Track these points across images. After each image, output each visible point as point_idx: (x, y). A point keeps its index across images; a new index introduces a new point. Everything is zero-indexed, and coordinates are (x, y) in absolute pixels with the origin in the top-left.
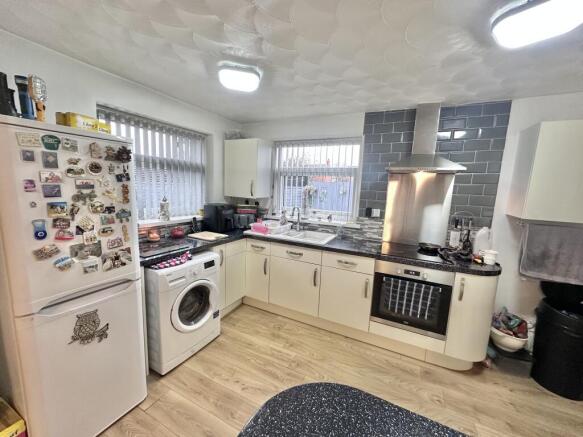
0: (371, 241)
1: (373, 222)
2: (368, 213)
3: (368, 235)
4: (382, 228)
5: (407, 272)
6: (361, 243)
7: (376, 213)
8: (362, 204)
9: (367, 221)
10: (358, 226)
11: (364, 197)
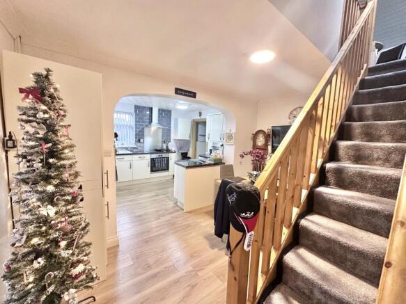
1: (141, 144)
2: (139, 141)
3: (140, 149)
4: (144, 146)
5: (159, 156)
7: (141, 141)
8: (136, 138)
9: (139, 144)
10: (136, 146)
11: (136, 135)
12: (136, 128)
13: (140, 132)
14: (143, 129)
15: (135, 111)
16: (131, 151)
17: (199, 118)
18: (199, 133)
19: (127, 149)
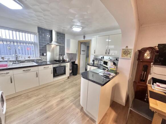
0: (44, 62)
1: (44, 57)
2: (43, 55)
3: (43, 60)
4: (47, 58)
5: (59, 65)
6: (41, 63)
7: (45, 54)
8: (40, 52)
9: (43, 57)
10: (40, 59)
11: (40, 50)
12: (40, 45)
13: (43, 48)
14: (46, 46)
15: (39, 32)
16: (37, 63)
17: (83, 39)
18: (82, 49)
19: (33, 61)
